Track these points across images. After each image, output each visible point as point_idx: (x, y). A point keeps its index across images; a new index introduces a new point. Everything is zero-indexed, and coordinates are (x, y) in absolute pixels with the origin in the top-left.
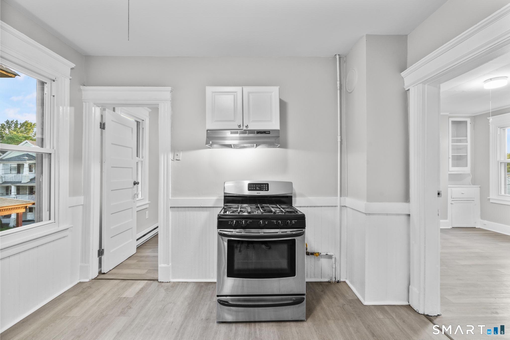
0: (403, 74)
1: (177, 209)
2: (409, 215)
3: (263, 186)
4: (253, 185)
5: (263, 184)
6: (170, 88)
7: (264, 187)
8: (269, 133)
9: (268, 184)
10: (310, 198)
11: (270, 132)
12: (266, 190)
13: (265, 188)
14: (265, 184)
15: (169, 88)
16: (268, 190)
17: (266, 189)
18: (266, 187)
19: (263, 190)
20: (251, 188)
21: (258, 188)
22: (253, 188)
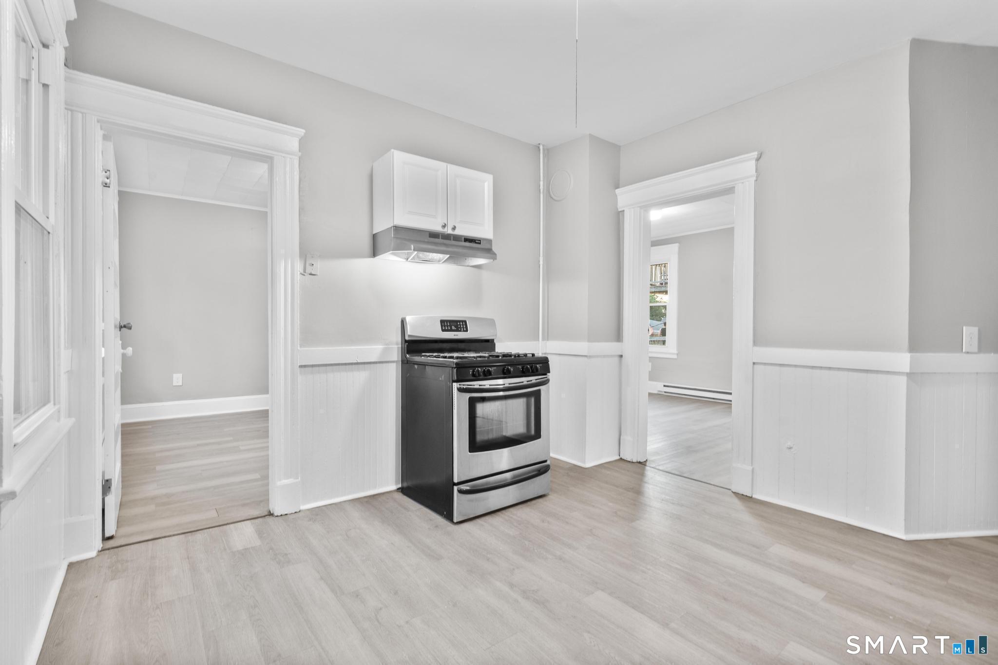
0: (617, 191)
1: (310, 369)
2: (621, 356)
3: (460, 325)
4: (447, 323)
5: (460, 321)
6: (304, 131)
7: (462, 326)
8: (480, 243)
9: (465, 322)
10: (509, 343)
11: (480, 241)
12: (464, 331)
13: (463, 328)
14: (462, 321)
15: (302, 132)
16: (467, 331)
17: (465, 329)
18: (464, 326)
19: (460, 331)
20: (445, 327)
21: (453, 328)
22: (448, 327)
